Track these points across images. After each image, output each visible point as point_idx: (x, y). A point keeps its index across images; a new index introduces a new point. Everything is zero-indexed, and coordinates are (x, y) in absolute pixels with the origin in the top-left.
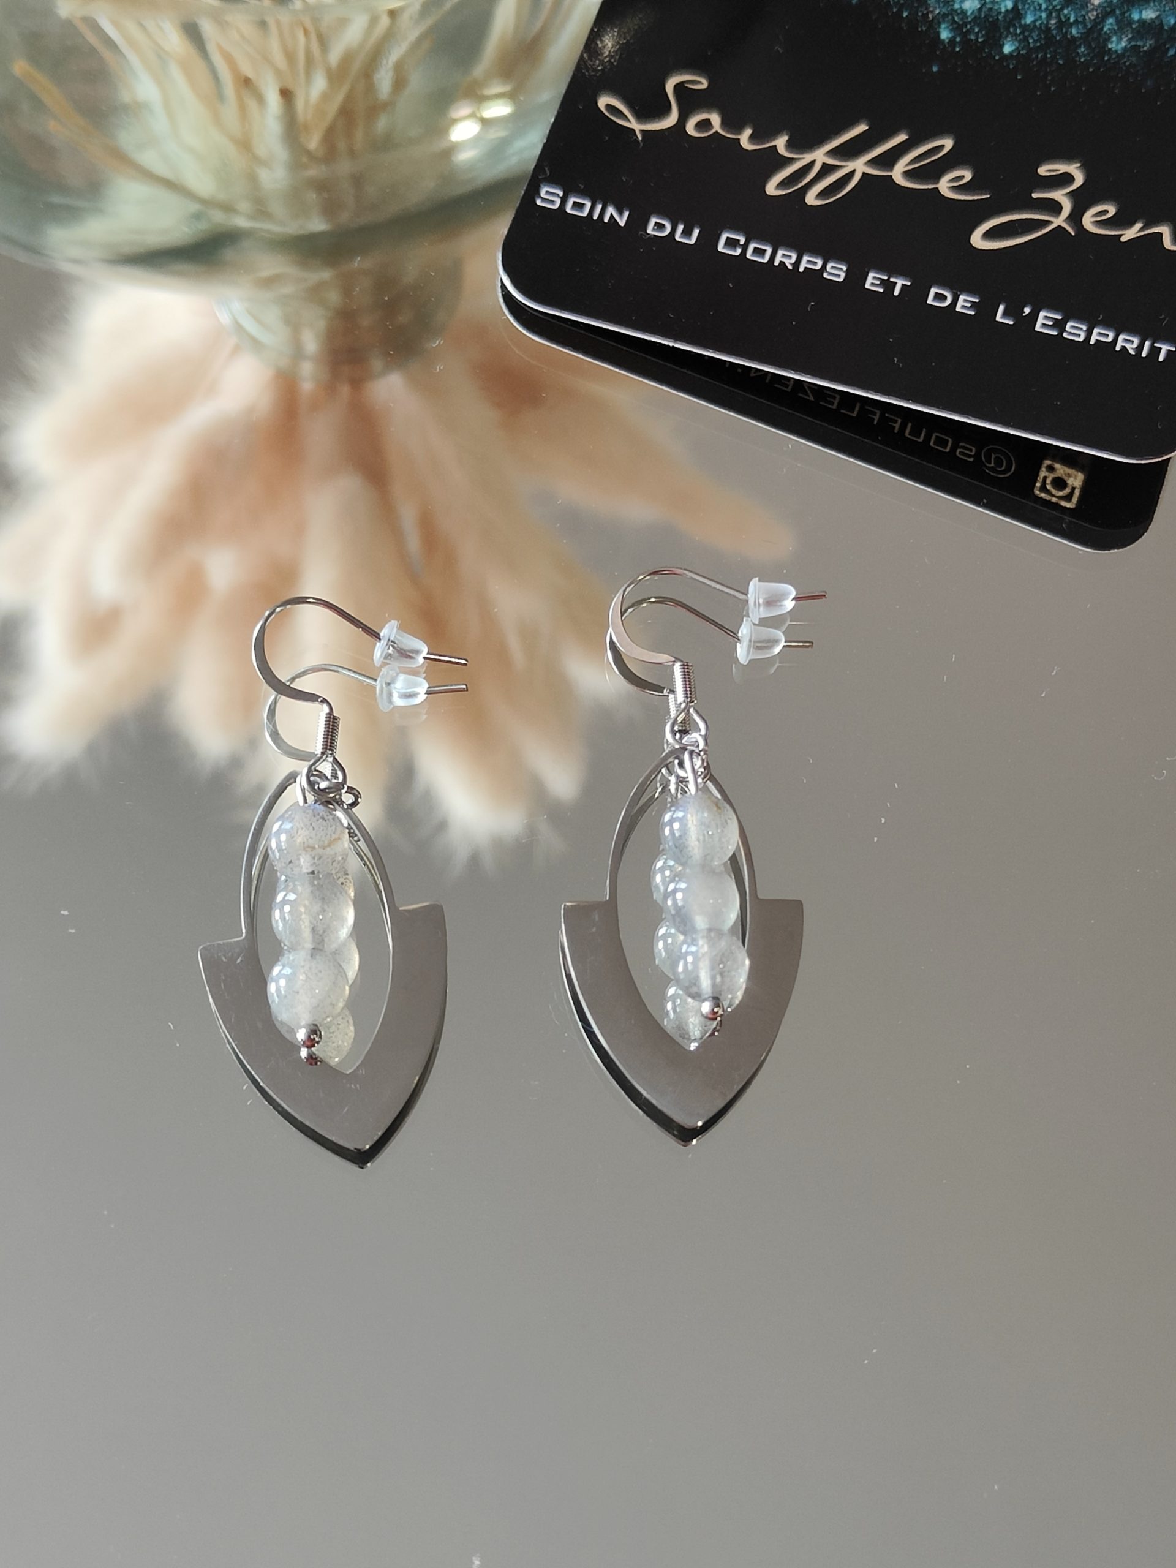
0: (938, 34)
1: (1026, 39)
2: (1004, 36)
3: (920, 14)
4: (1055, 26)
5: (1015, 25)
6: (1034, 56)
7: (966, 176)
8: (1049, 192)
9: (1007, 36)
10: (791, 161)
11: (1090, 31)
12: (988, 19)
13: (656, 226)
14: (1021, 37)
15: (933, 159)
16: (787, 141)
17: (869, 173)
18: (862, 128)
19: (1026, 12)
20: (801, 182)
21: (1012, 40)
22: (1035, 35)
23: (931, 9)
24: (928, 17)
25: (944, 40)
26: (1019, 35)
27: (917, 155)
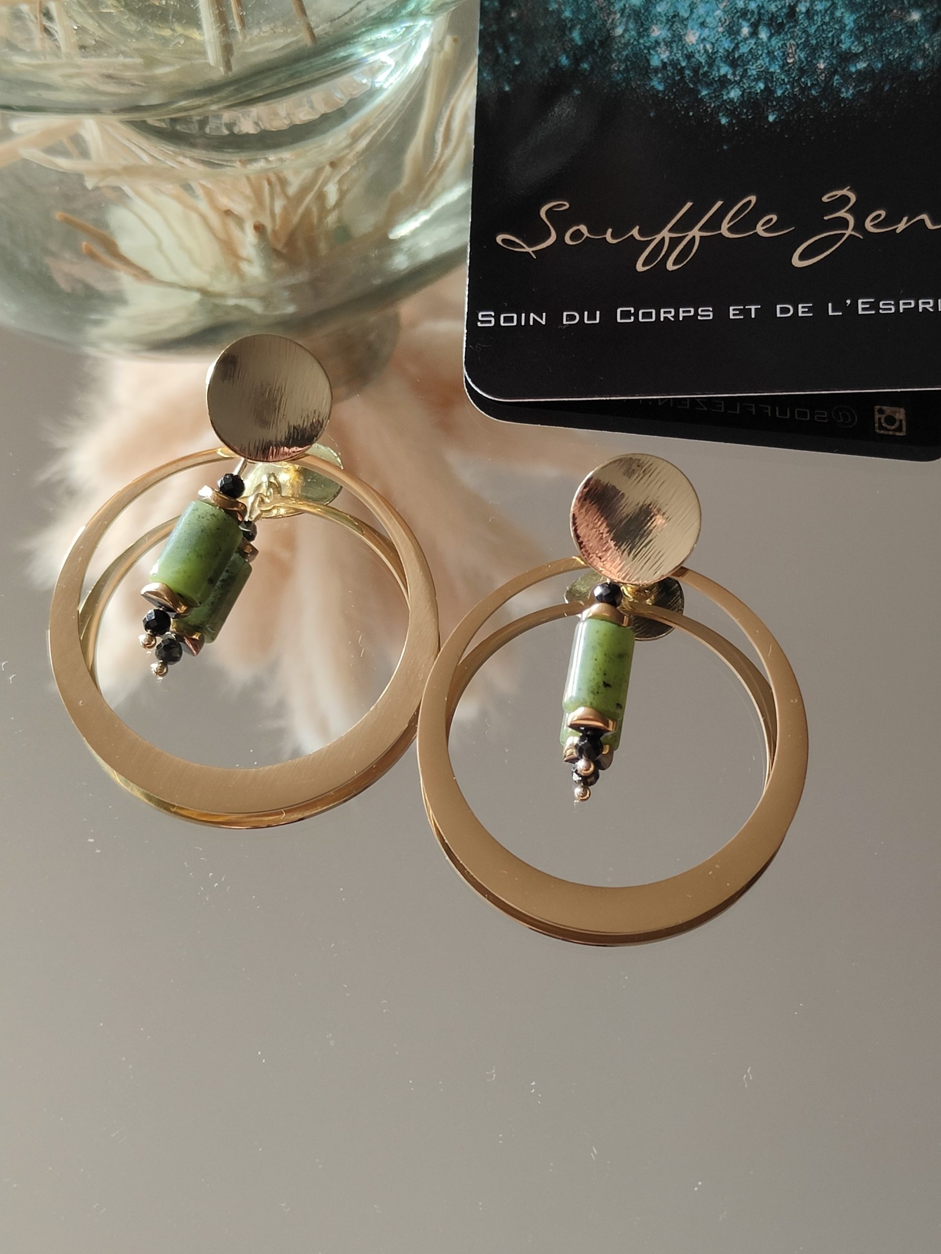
0: (719, 121)
1: (781, 107)
2: (765, 110)
3: (701, 110)
5: (770, 99)
6: (791, 118)
7: (773, 218)
8: (835, 213)
9: (768, 109)
10: (647, 243)
12: (750, 101)
13: (569, 318)
15: (746, 212)
16: (639, 230)
17: (705, 235)
18: (689, 204)
19: (775, 88)
20: (659, 256)
21: (772, 111)
22: (787, 103)
23: (708, 105)
24: (708, 112)
25: (724, 125)
26: (776, 106)
27: (734, 213)
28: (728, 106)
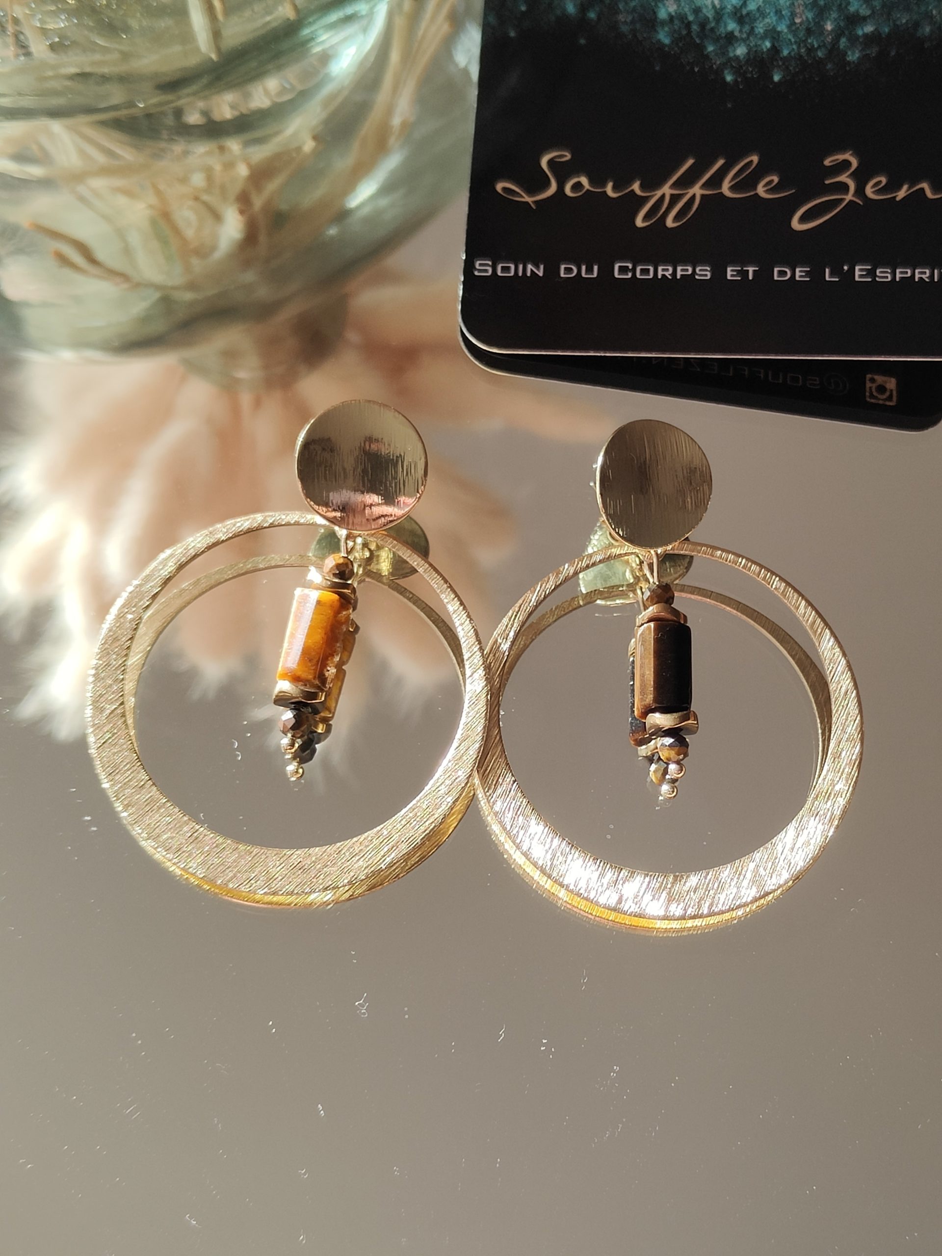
0: (724, 79)
1: (787, 68)
2: (771, 69)
3: (707, 67)
6: (797, 79)
7: (774, 179)
8: (837, 177)
9: (774, 69)
10: (646, 199)
12: (756, 59)
13: (567, 271)
14: (784, 67)
15: (747, 173)
16: (641, 185)
17: (706, 194)
18: (690, 162)
19: (782, 48)
20: (659, 213)
21: (778, 71)
22: (793, 63)
23: (714, 61)
24: (714, 68)
25: (729, 82)
26: (782, 65)
27: (735, 173)
28: (734, 64)
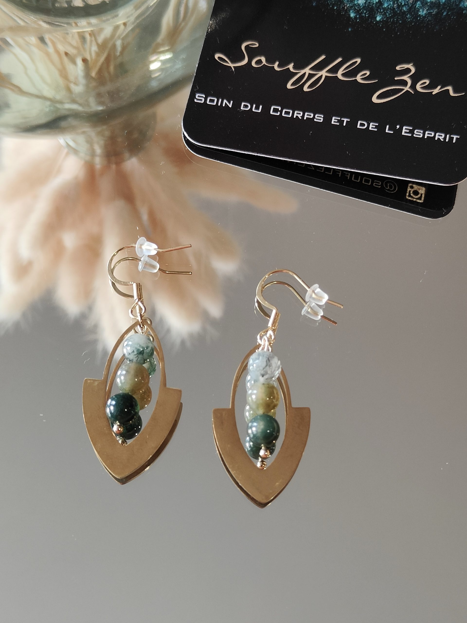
0: (349, 15)
1: (385, 14)
2: (376, 13)
3: (341, 7)
4: (396, 7)
5: (380, 8)
6: (389, 20)
7: (367, 73)
8: (401, 77)
9: (377, 13)
10: (296, 74)
11: (411, 8)
12: (369, 7)
13: (245, 106)
14: (383, 13)
15: (353, 67)
16: (293, 65)
17: (328, 76)
18: (323, 57)
19: (384, 3)
20: (301, 82)
21: (380, 14)
22: (388, 12)
23: (346, 5)
24: (345, 8)
25: (352, 17)
26: (382, 12)
27: (346, 66)
28: (356, 7)
